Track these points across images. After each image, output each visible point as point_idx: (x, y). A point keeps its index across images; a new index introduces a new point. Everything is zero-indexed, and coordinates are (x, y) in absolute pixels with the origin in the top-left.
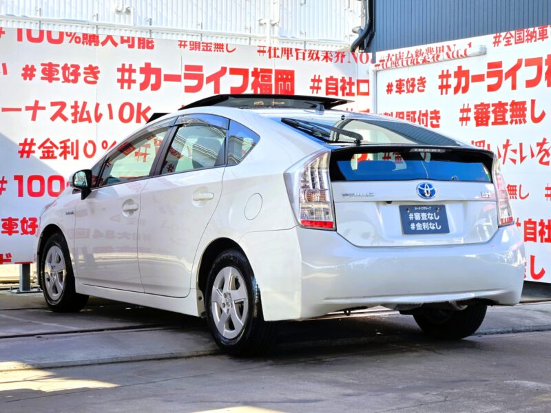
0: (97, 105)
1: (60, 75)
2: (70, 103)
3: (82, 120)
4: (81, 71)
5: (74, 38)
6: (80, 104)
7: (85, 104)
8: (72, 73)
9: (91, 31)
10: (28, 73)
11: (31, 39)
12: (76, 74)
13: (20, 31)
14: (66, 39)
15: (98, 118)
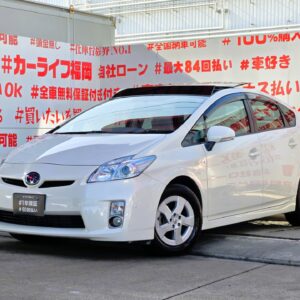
0: (289, 82)
1: (264, 65)
2: (270, 83)
3: (278, 93)
4: (278, 60)
5: (273, 38)
6: (277, 83)
7: (280, 82)
8: (272, 62)
9: (284, 31)
10: (244, 65)
11: (246, 43)
12: (274, 62)
13: (239, 39)
14: (268, 40)
15: (289, 91)
